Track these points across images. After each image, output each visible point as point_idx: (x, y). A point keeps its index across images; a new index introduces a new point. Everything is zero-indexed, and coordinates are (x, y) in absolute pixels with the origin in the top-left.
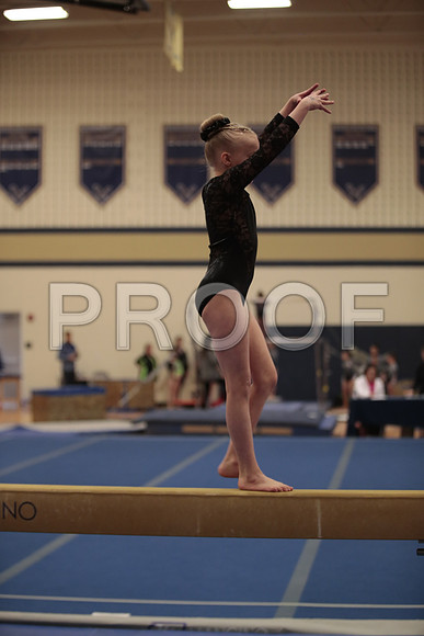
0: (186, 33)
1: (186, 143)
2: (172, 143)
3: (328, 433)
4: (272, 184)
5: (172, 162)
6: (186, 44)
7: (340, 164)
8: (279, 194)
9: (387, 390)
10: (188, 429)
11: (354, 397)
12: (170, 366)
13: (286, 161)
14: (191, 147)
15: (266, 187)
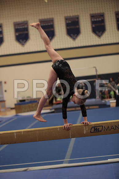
1: (47, 24)
4: (74, 34)
7: (94, 26)
8: (76, 37)
13: (78, 27)
14: (48, 25)
15: (72, 35)
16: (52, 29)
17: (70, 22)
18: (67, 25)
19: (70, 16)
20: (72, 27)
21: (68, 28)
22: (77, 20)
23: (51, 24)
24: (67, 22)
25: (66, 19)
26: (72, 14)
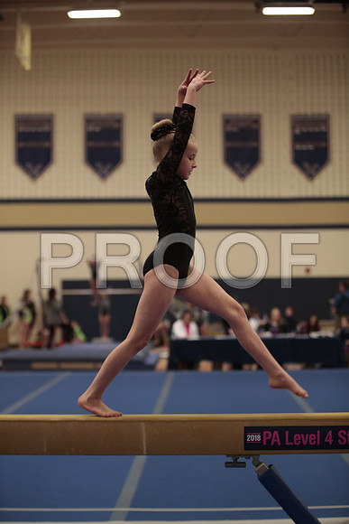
0: (33, 38)
1: (33, 129)
2: (21, 129)
3: (152, 367)
4: (105, 163)
5: (22, 145)
6: (33, 47)
8: (111, 170)
9: (200, 332)
10: (36, 365)
11: (173, 338)
12: (21, 314)
13: (116, 144)
14: (37, 133)
15: (99, 165)
16: (46, 144)
17: (97, 129)
18: (90, 137)
19: (99, 115)
20: (102, 144)
21: (92, 144)
22: (116, 126)
23: (46, 128)
24: (91, 128)
25: (89, 120)
26: (104, 108)
